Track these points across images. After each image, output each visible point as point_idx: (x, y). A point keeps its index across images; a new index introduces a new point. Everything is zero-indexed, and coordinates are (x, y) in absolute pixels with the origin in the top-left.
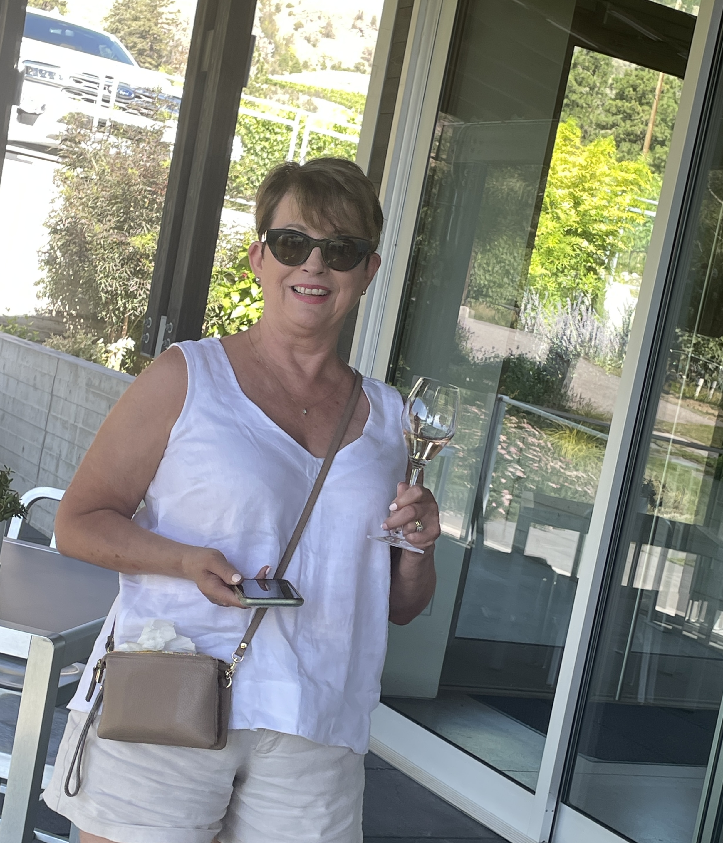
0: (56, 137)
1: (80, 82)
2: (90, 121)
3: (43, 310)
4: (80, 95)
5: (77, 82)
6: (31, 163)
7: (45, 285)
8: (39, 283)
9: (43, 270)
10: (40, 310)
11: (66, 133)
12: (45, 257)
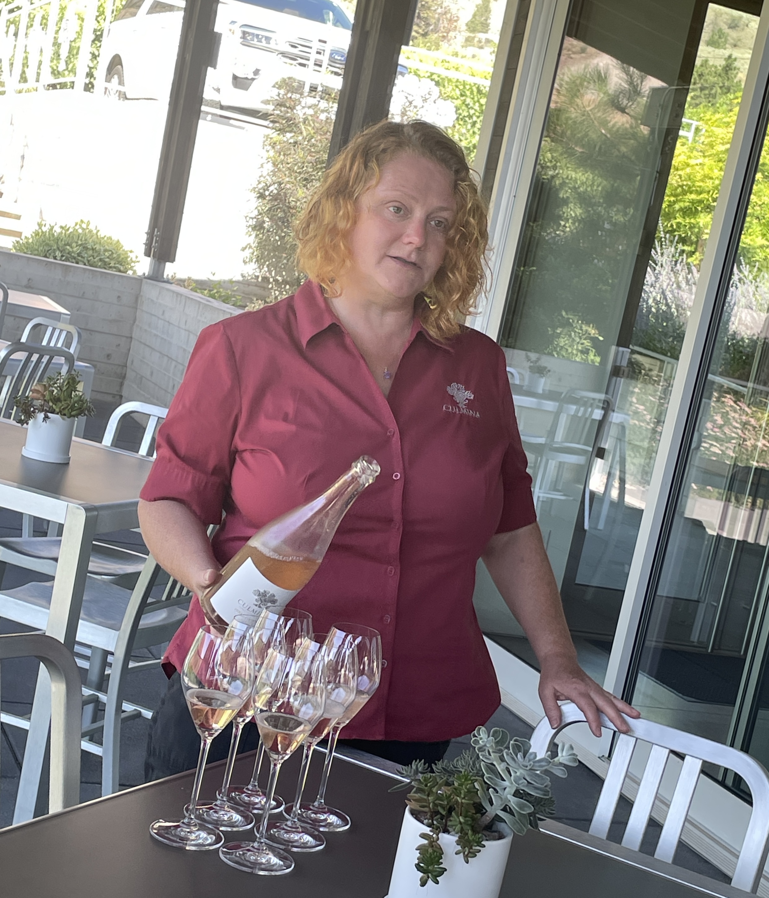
0: (267, 102)
1: (296, 47)
2: (301, 85)
3: (249, 275)
4: (295, 60)
5: (293, 46)
6: (243, 128)
7: (251, 251)
8: (245, 248)
9: (250, 235)
10: (247, 275)
11: (277, 98)
12: (253, 222)
